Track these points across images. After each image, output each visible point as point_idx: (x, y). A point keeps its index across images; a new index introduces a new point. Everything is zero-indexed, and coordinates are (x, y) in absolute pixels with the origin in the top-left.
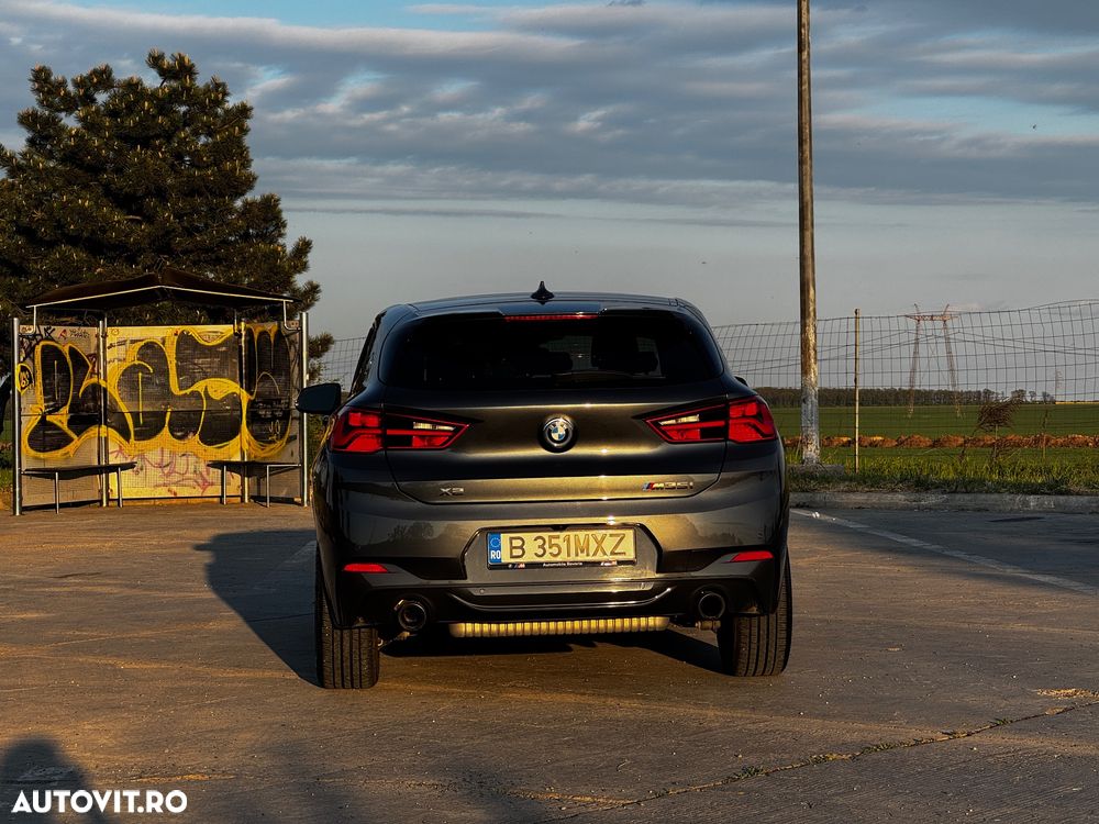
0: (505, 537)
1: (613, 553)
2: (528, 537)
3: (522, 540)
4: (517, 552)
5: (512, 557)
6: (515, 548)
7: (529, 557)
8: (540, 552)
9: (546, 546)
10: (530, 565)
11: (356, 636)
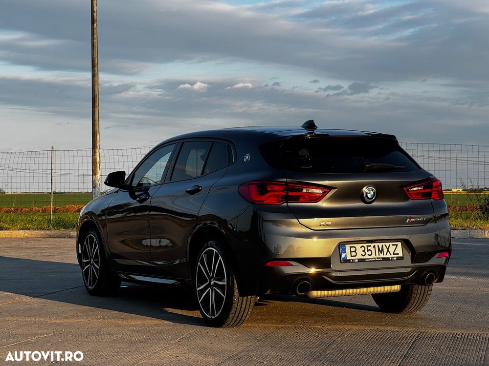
0: (348, 247)
1: (394, 254)
2: (358, 246)
3: (355, 248)
4: (354, 254)
5: (351, 256)
6: (353, 252)
7: (359, 257)
8: (364, 254)
9: (366, 251)
10: (360, 260)
11: (249, 300)
